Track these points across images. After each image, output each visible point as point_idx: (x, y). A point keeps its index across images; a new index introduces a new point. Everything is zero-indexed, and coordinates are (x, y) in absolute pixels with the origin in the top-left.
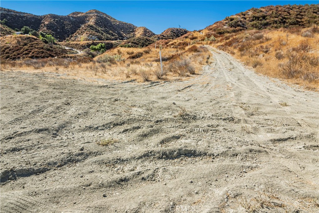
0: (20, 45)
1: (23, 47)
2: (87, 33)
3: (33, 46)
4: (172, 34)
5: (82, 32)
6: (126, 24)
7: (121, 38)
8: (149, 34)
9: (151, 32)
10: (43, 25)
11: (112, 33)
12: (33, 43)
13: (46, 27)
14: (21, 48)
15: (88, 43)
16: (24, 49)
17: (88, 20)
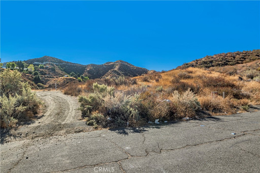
0: (65, 83)
5: (108, 75)
6: (141, 68)
10: (86, 71)
12: (72, 82)
17: (115, 67)
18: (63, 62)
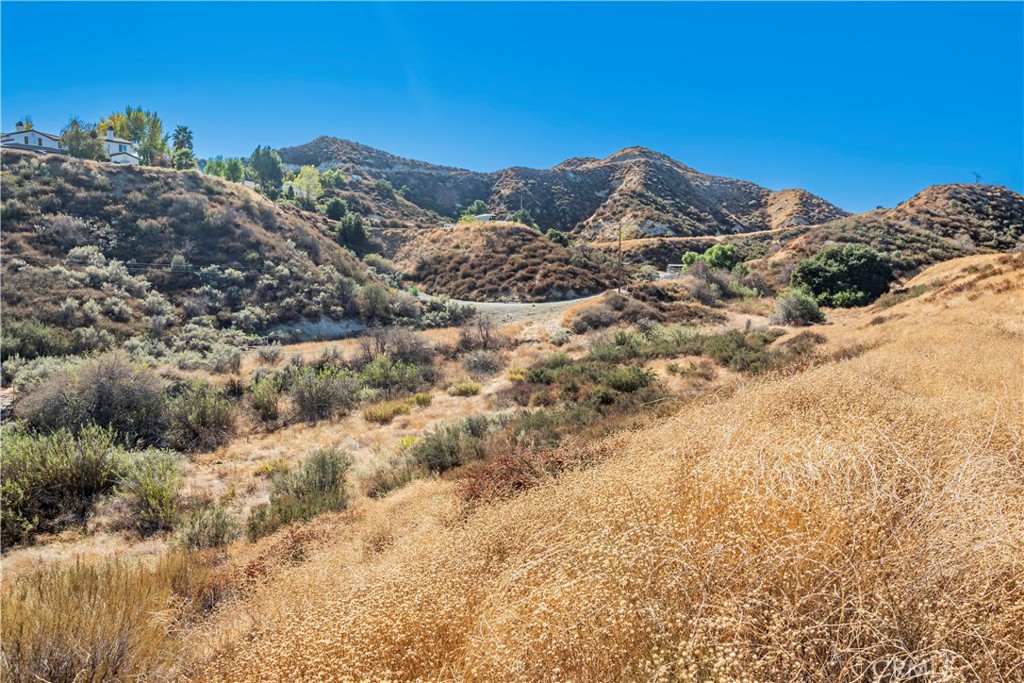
0: (498, 253)
1: (506, 259)
2: (635, 216)
3: (537, 254)
4: (955, 205)
5: (614, 214)
6: (732, 183)
7: (724, 228)
8: (819, 213)
9: (828, 205)
10: (496, 197)
11: (695, 214)
12: (533, 245)
13: (505, 203)
14: (503, 261)
15: (646, 246)
16: (513, 265)
17: (620, 178)
18: (395, 163)
